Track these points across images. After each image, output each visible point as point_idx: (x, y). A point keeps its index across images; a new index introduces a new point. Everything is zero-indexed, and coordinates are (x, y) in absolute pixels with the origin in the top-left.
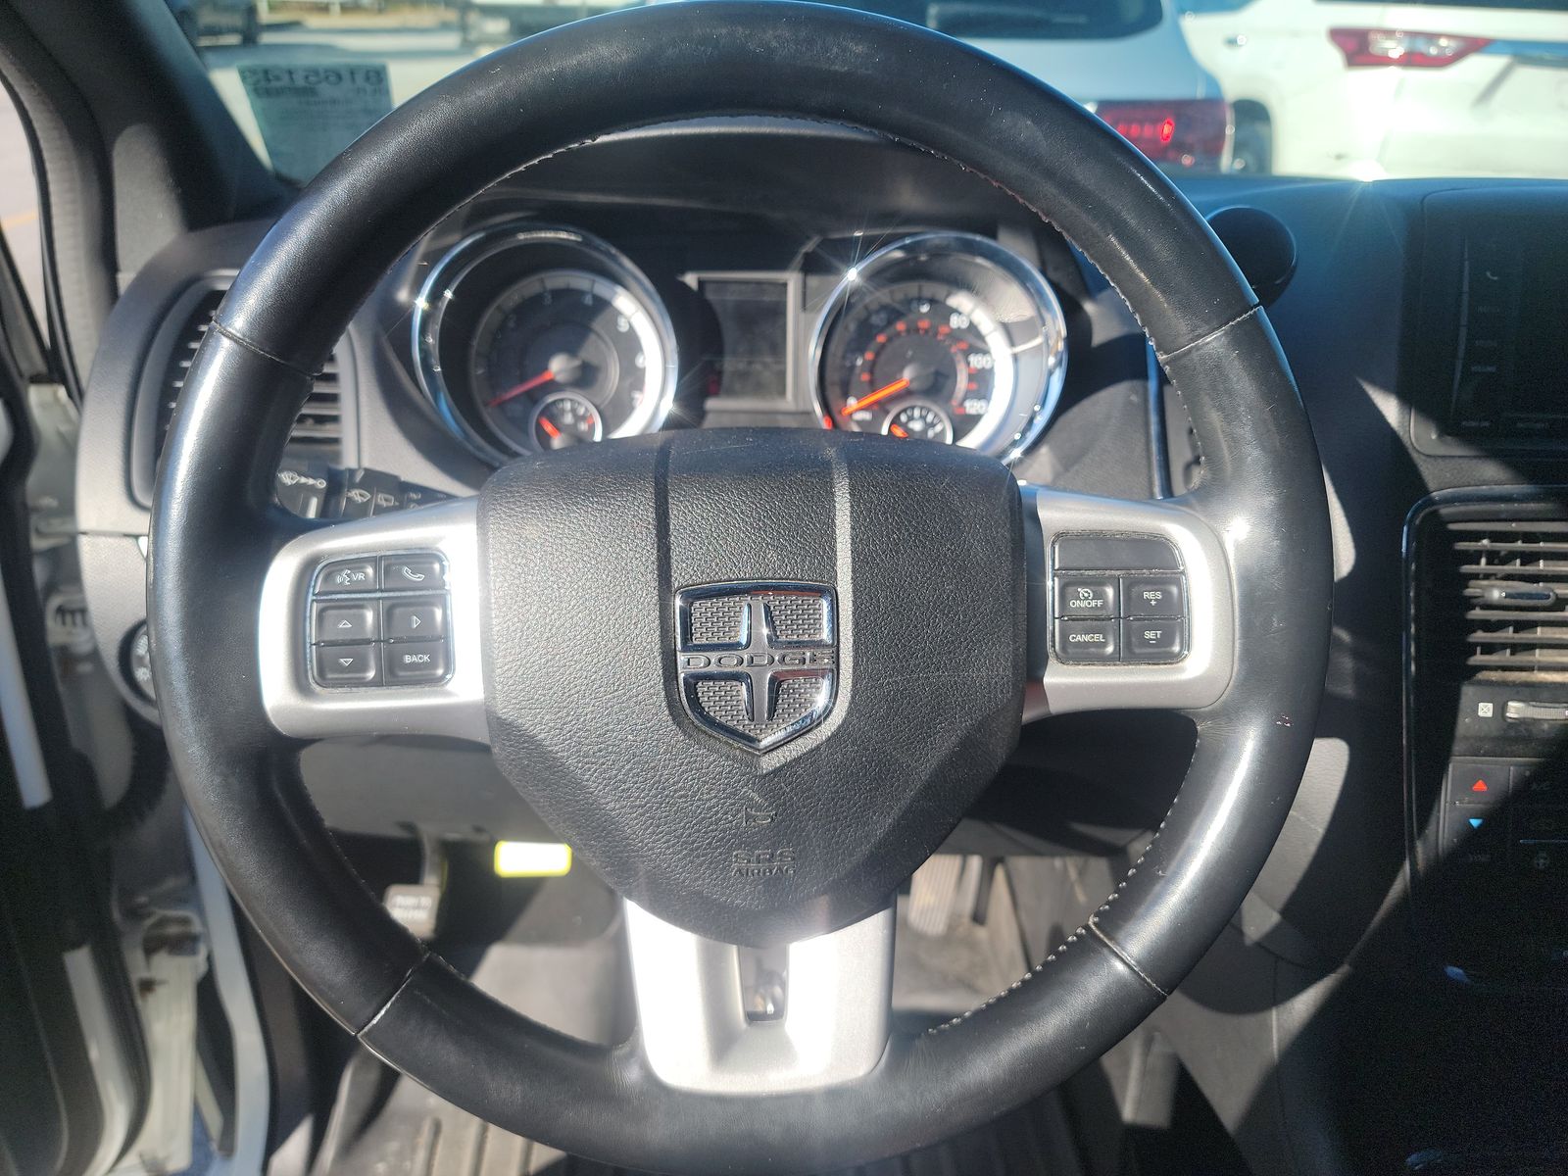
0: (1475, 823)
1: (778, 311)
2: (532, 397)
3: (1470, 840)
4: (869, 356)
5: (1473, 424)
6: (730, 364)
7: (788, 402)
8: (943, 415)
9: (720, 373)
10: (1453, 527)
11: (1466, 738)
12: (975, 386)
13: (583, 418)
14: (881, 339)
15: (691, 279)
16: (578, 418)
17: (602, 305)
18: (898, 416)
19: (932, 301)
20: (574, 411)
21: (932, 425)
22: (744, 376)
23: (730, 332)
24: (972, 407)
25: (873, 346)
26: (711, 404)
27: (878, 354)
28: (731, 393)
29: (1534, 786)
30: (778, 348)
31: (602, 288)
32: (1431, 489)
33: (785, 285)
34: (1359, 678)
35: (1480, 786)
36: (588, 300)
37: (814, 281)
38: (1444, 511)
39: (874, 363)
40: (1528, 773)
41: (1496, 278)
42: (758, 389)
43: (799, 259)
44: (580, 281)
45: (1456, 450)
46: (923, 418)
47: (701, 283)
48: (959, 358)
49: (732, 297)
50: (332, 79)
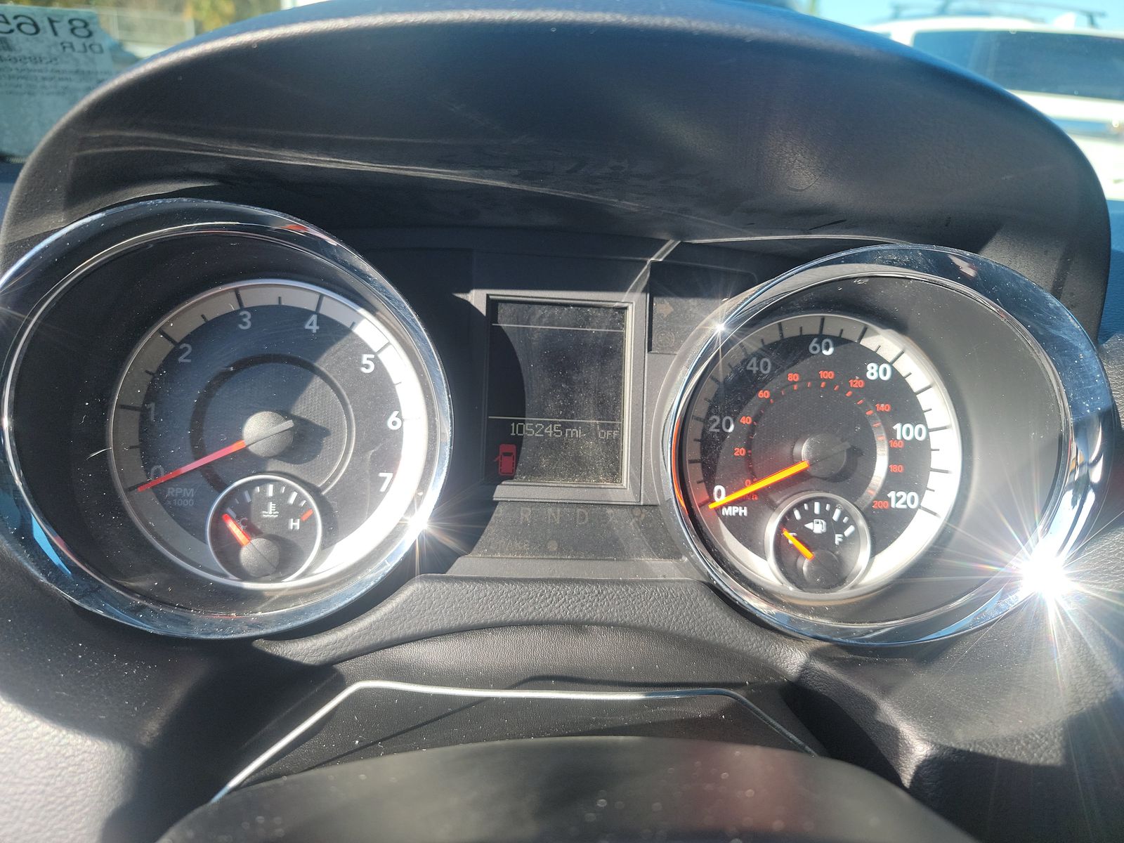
1: (610, 350)
2: (214, 478)
4: (746, 420)
6: (532, 428)
7: (623, 491)
8: (854, 510)
9: (518, 442)
12: (899, 469)
13: (295, 511)
14: (763, 394)
15: (477, 299)
16: (287, 512)
17: (335, 331)
18: (790, 513)
19: (839, 341)
20: (280, 499)
21: (840, 527)
22: (555, 447)
23: (536, 380)
24: (899, 500)
25: (753, 406)
26: (503, 492)
27: (756, 418)
28: (535, 473)
30: (609, 408)
31: (336, 307)
33: (622, 310)
36: (312, 325)
37: (664, 307)
39: (752, 428)
42: (577, 467)
43: (644, 274)
44: (300, 294)
46: (826, 516)
47: (492, 304)
48: (877, 425)
49: (539, 326)
50: (29, 28)
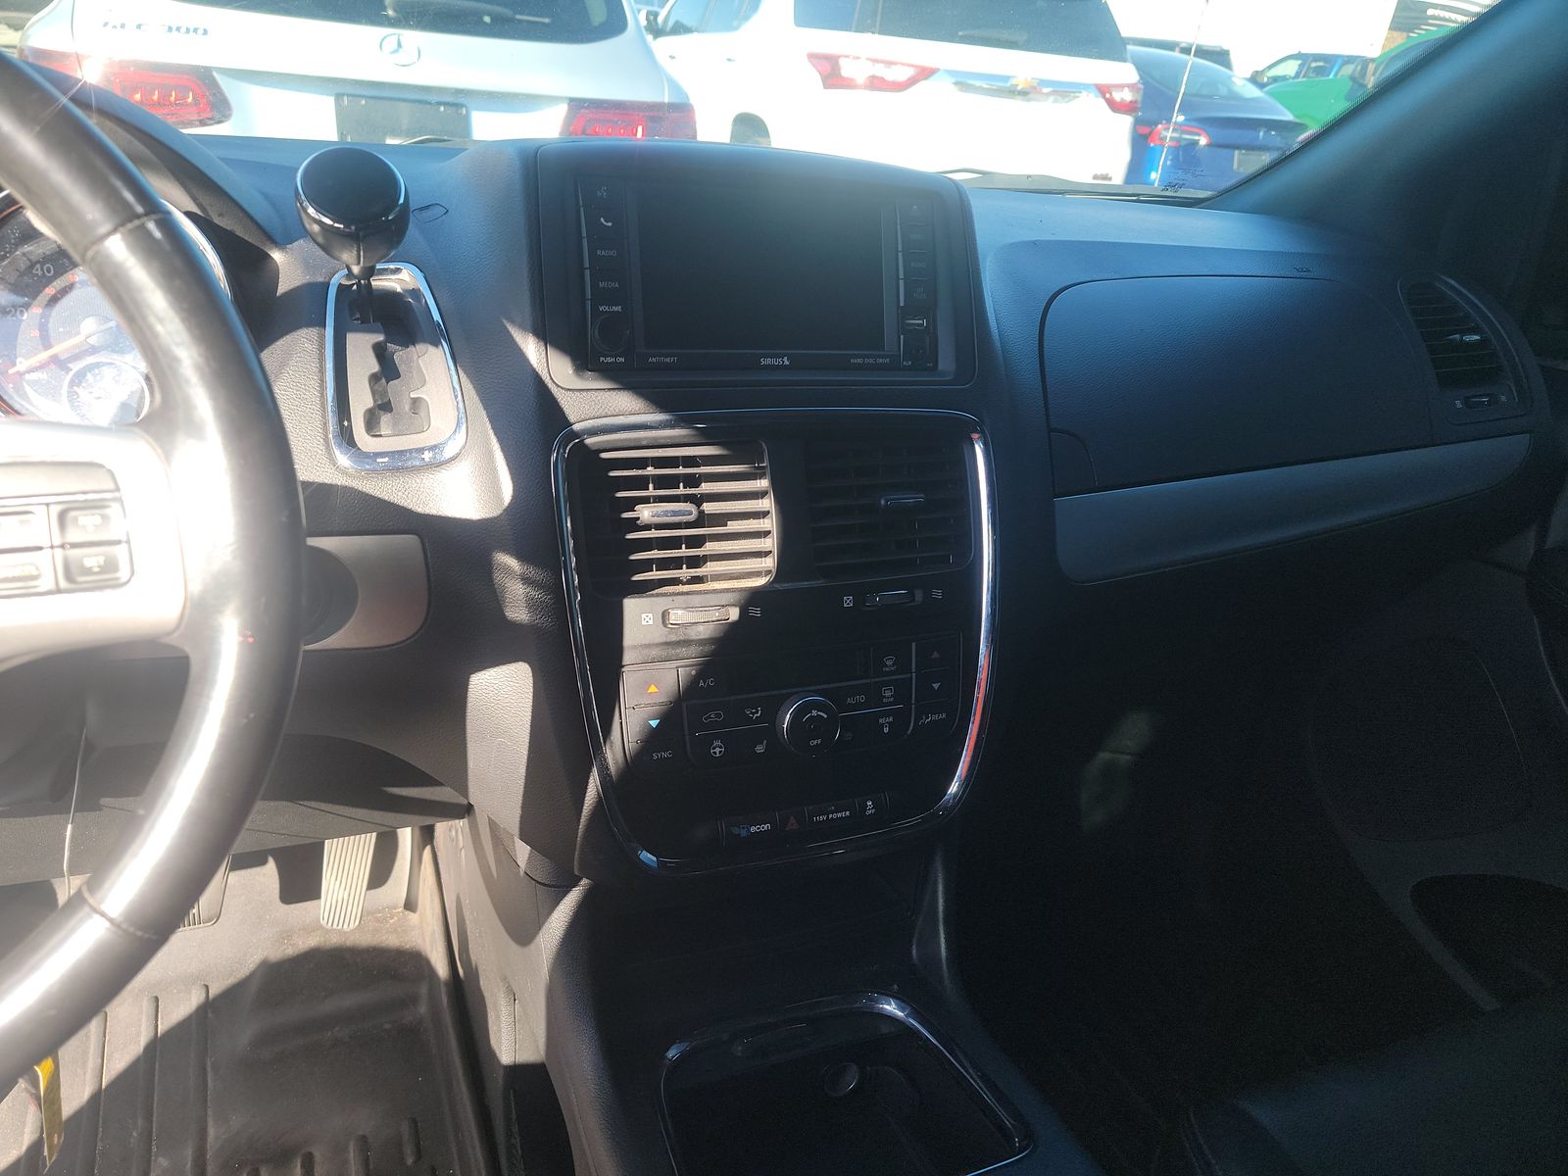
0: (654, 723)
3: (652, 739)
5: (610, 360)
10: (604, 455)
11: (635, 647)
29: (701, 683)
32: (572, 421)
34: (532, 605)
35: (653, 689)
38: (589, 441)
40: (694, 672)
41: (610, 224)
45: (593, 382)
